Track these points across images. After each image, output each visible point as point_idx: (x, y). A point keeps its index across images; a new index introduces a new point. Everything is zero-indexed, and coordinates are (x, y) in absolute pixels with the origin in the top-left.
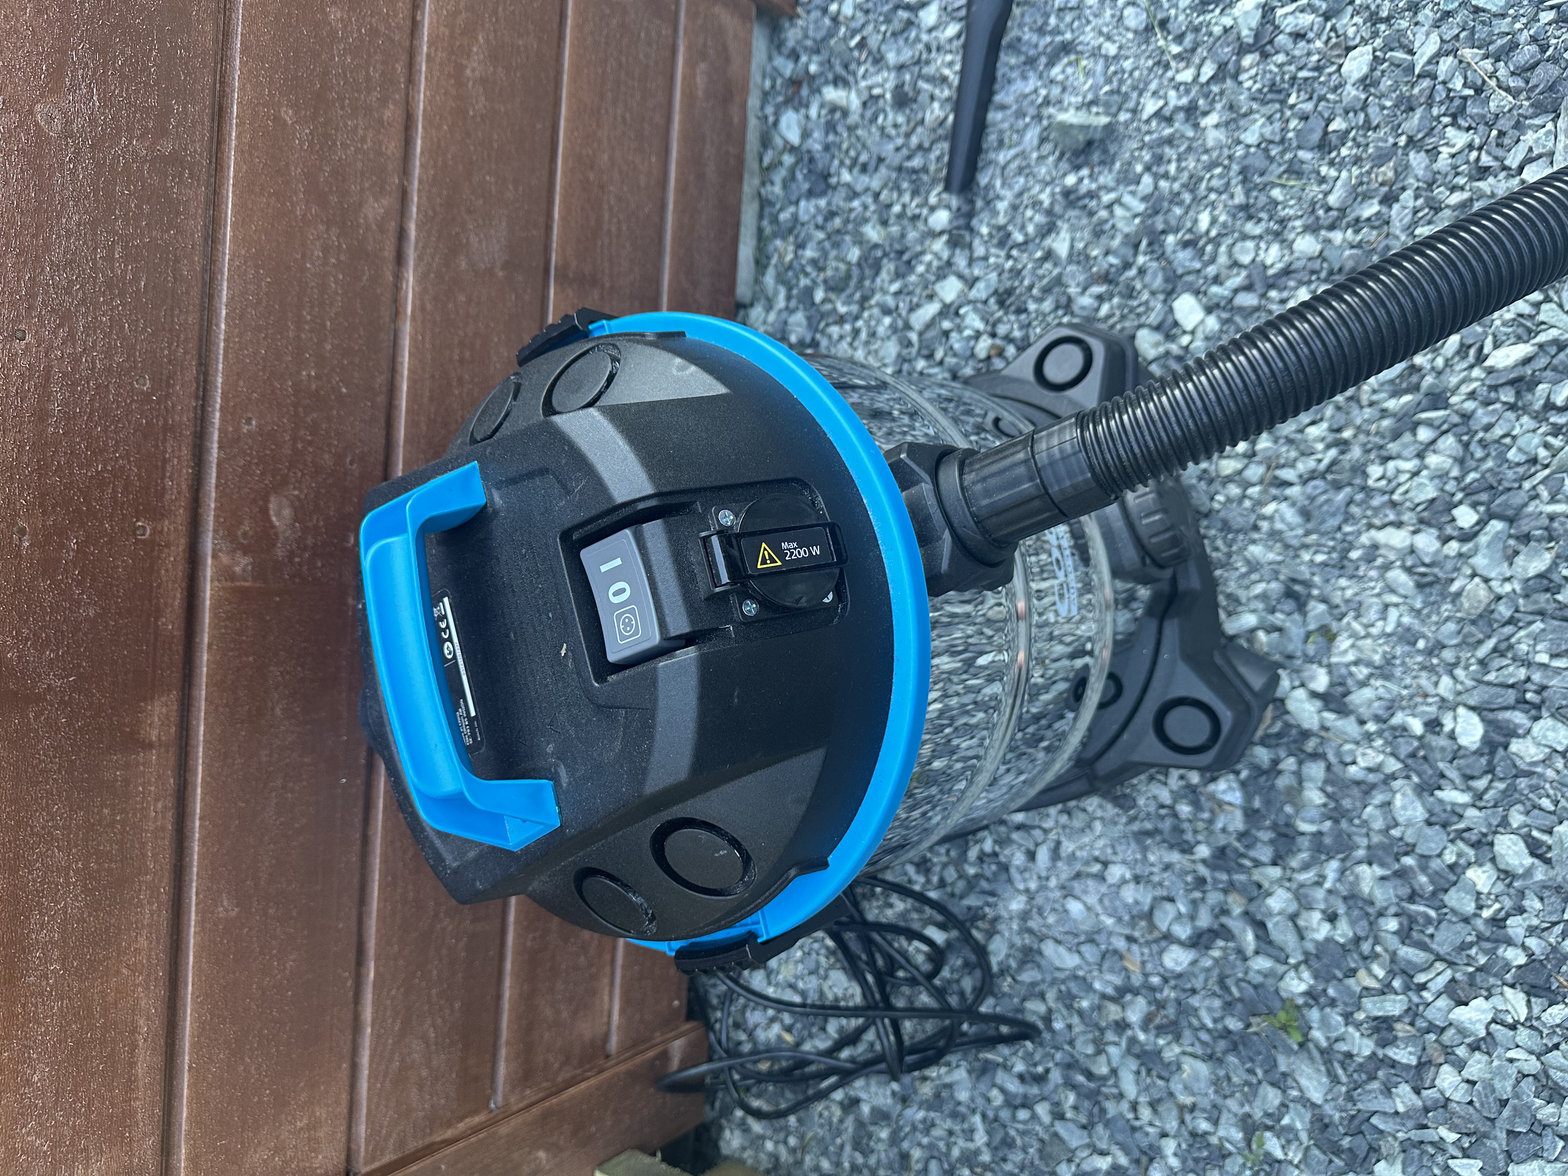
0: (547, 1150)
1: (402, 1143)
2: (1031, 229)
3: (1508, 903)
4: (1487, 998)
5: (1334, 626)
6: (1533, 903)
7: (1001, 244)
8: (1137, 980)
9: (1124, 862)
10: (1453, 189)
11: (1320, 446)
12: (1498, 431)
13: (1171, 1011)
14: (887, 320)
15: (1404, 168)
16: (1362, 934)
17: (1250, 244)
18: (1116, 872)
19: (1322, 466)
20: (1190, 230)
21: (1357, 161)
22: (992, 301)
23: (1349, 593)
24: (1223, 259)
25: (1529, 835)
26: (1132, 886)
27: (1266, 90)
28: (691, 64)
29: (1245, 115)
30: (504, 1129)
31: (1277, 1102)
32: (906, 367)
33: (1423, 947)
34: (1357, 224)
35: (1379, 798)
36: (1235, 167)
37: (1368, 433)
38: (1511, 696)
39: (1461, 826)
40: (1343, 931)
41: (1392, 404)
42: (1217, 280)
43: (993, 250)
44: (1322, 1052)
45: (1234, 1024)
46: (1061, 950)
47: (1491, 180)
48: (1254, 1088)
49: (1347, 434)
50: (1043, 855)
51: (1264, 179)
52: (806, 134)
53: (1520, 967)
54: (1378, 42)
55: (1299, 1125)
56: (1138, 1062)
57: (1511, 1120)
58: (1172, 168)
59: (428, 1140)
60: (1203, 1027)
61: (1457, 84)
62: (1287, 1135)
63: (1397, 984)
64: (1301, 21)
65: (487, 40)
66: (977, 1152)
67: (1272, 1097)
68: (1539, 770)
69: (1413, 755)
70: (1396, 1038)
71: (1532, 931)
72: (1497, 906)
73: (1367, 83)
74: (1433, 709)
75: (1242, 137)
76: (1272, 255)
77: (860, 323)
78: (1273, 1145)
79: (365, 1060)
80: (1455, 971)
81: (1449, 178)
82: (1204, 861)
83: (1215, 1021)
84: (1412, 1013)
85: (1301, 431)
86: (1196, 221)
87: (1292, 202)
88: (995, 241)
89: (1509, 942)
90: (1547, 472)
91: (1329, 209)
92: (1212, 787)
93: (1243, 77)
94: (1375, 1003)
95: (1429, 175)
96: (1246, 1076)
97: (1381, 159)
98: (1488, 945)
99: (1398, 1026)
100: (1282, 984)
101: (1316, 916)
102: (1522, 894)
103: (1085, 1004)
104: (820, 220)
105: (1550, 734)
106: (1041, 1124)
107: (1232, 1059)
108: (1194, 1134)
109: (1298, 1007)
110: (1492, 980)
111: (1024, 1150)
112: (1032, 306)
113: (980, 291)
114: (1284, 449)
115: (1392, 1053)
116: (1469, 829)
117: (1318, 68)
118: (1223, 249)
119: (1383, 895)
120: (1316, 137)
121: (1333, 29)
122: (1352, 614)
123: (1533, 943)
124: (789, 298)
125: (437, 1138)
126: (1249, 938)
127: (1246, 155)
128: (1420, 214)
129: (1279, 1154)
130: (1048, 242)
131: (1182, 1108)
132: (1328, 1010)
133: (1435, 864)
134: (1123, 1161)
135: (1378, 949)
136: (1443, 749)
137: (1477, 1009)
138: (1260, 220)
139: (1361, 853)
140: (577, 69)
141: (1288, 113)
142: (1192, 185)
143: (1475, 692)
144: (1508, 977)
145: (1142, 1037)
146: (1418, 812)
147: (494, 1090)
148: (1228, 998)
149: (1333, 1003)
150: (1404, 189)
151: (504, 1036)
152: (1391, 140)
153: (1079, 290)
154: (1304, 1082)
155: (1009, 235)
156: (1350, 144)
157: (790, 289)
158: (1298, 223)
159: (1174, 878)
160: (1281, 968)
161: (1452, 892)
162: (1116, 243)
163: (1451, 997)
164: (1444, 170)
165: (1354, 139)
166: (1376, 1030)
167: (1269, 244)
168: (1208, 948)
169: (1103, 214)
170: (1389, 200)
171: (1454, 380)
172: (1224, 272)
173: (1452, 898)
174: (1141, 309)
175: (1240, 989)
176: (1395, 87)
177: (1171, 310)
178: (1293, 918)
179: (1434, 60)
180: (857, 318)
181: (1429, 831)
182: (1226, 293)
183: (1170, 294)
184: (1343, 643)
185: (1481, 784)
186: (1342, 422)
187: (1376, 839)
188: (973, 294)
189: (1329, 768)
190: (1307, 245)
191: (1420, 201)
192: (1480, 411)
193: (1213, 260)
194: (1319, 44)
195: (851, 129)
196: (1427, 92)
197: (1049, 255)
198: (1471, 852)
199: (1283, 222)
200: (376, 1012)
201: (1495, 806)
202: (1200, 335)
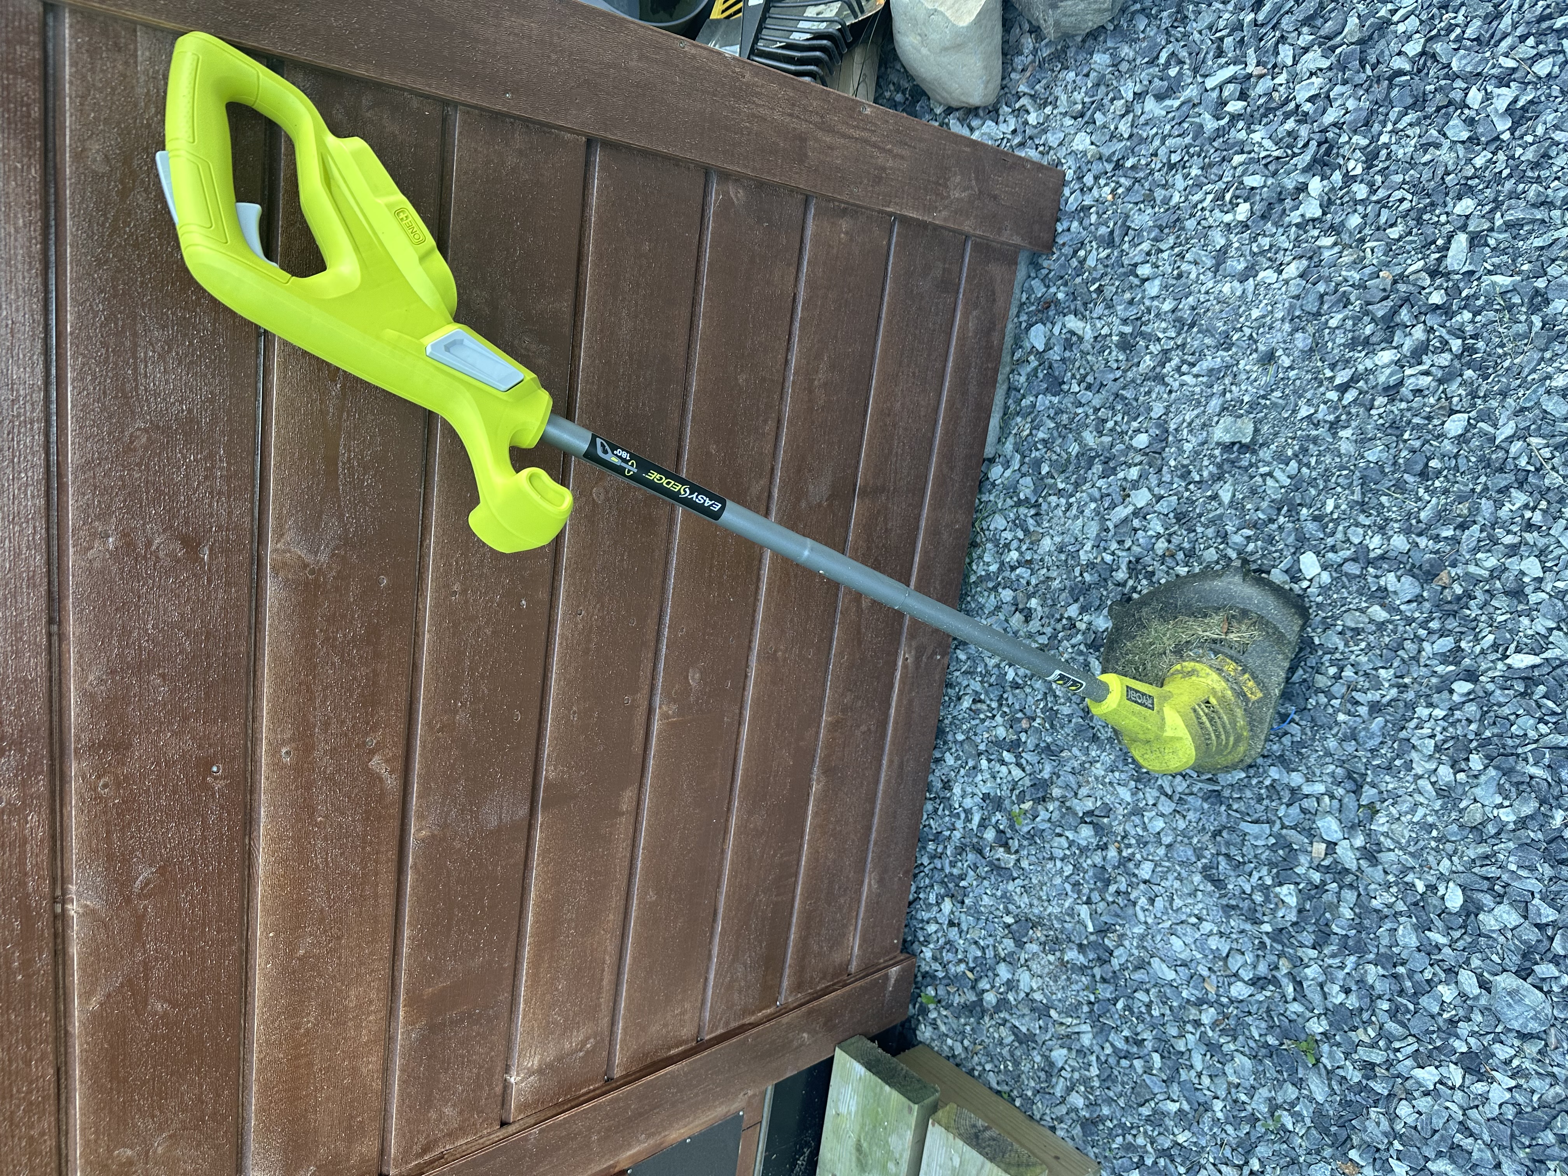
0: (809, 1033)
1: (727, 1023)
2: (1205, 474)
3: (1461, 1013)
4: (1437, 1068)
5: (1378, 806)
6: (1477, 1017)
7: (1183, 477)
8: (1212, 997)
9: (1213, 922)
10: (1509, 532)
11: (1387, 685)
12: (1506, 711)
13: (1232, 1022)
14: (1093, 505)
15: (1475, 510)
16: (1365, 1007)
17: (1360, 531)
18: (1206, 927)
19: (1385, 700)
20: (1319, 509)
21: (1446, 492)
22: (1171, 515)
23: (1390, 786)
24: (1339, 536)
25: (1482, 975)
26: (1217, 937)
27: (1387, 425)
28: (966, 316)
29: (1370, 439)
30: (785, 1019)
31: (1294, 1097)
32: (1102, 544)
33: (1404, 1025)
34: (1437, 538)
35: (1388, 925)
36: (1358, 474)
37: (1421, 684)
38: (1486, 885)
39: (1439, 957)
40: (1353, 1002)
41: (1440, 669)
42: (1333, 549)
43: (1176, 479)
44: (1328, 1072)
45: (1271, 1040)
46: (1164, 966)
47: (1535, 534)
48: (1281, 1083)
49: (1407, 680)
50: (1159, 903)
51: (1377, 487)
52: (1048, 347)
53: (1462, 1053)
54: (1473, 414)
55: (1305, 1113)
56: (1205, 1048)
57: (1438, 1143)
58: (1313, 461)
59: (742, 1022)
60: (1252, 1037)
61: (1523, 462)
62: (1298, 1118)
63: (1381, 1043)
64: (1420, 382)
65: (829, 357)
66: (1090, 1079)
67: (1291, 1092)
68: (1494, 935)
69: (1416, 904)
70: (1376, 1076)
71: (1473, 1034)
72: (1454, 1012)
73: (1461, 439)
74: (1434, 880)
75: (1366, 454)
76: (1375, 542)
77: (1072, 500)
78: (1288, 1121)
79: (712, 976)
80: (1420, 1045)
81: (1507, 524)
82: (1267, 933)
83: (1260, 1035)
84: (1389, 1064)
85: (1376, 669)
86: (1324, 504)
87: (1395, 509)
88: (1179, 473)
89: (1458, 1037)
90: (1534, 746)
91: (1419, 521)
92: (1278, 889)
93: (1373, 412)
94: (1365, 1052)
95: (1493, 519)
96: (1275, 1075)
97: (1461, 499)
98: (1444, 1035)
99: (1377, 1069)
100: (1307, 1024)
101: (1336, 988)
102: (1471, 1008)
103: (1175, 1004)
104: (1052, 412)
105: (1505, 916)
106: (1136, 1073)
107: (1267, 1062)
108: (1235, 1101)
109: (1316, 1041)
110: (1443, 1057)
111: (1123, 1084)
112: (1199, 530)
113: (1162, 507)
114: (1362, 679)
115: (1372, 1084)
116: (1443, 961)
117: (1429, 418)
118: (1340, 528)
119: (1381, 987)
120: (1419, 468)
121: (1444, 392)
122: (1391, 801)
123: (1472, 1041)
124: (1022, 463)
125: (747, 1020)
126: (1290, 990)
127: (1368, 467)
128: (1482, 544)
129: (1290, 1127)
130: (1217, 486)
131: (1229, 1084)
132: (1335, 1048)
133: (1418, 977)
134: (1186, 1107)
135: (1373, 1018)
136: (1435, 906)
137: (1429, 1073)
138: (1371, 515)
139: (1371, 956)
140: (885, 351)
141: (1401, 446)
142: (1327, 475)
143: (1462, 876)
144: (1453, 1058)
145: (1210, 1034)
146: (1413, 942)
147: (780, 993)
148: (1271, 1023)
149: (1339, 1045)
150: (1475, 522)
151: (789, 961)
152: (1471, 486)
153: (1234, 529)
154: (1312, 1087)
155: (1190, 472)
156: (1442, 479)
157: (1024, 457)
158: (1396, 525)
159: (1246, 939)
160: (1308, 1014)
161: (1425, 997)
162: (1264, 505)
163: (1415, 1060)
164: (1504, 518)
165: (1446, 476)
166: (1364, 1068)
167: (1374, 533)
168: (1263, 988)
169: (1258, 479)
170: (1463, 527)
171: (1484, 666)
172: (1339, 545)
173: (1424, 1001)
174: (1276, 555)
175: (1279, 1020)
176: (1482, 448)
177: (1298, 561)
178: (1321, 986)
179: (1510, 439)
180: (1071, 496)
181: (1417, 955)
182: (1339, 560)
183: (1298, 551)
184: (1382, 819)
185: (1456, 934)
186: (1404, 672)
187: (1382, 950)
188: (1158, 507)
189: (1359, 895)
190: (1399, 542)
191: (1485, 534)
192: (1498, 692)
193: (1333, 534)
194: (1432, 400)
195: (1084, 354)
196: (1501, 461)
197: (1215, 497)
198: (1443, 975)
199: (1387, 520)
200: (720, 950)
201: (1463, 950)
202: (1315, 584)
